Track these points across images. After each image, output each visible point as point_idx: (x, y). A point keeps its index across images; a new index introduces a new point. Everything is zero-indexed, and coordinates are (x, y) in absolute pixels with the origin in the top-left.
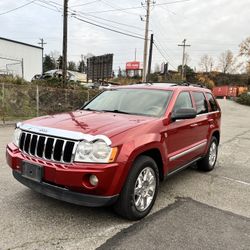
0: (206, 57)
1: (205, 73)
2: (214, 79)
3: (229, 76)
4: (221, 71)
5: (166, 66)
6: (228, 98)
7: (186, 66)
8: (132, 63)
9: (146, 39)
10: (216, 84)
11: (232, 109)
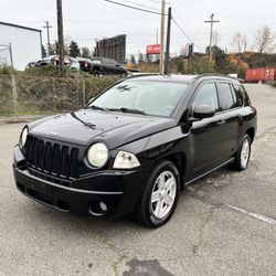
0: (239, 35)
1: (237, 55)
2: (248, 61)
3: (266, 56)
4: (257, 51)
5: (191, 47)
6: (263, 82)
7: (215, 47)
8: (154, 46)
9: (163, 14)
10: (251, 67)
11: (267, 95)
